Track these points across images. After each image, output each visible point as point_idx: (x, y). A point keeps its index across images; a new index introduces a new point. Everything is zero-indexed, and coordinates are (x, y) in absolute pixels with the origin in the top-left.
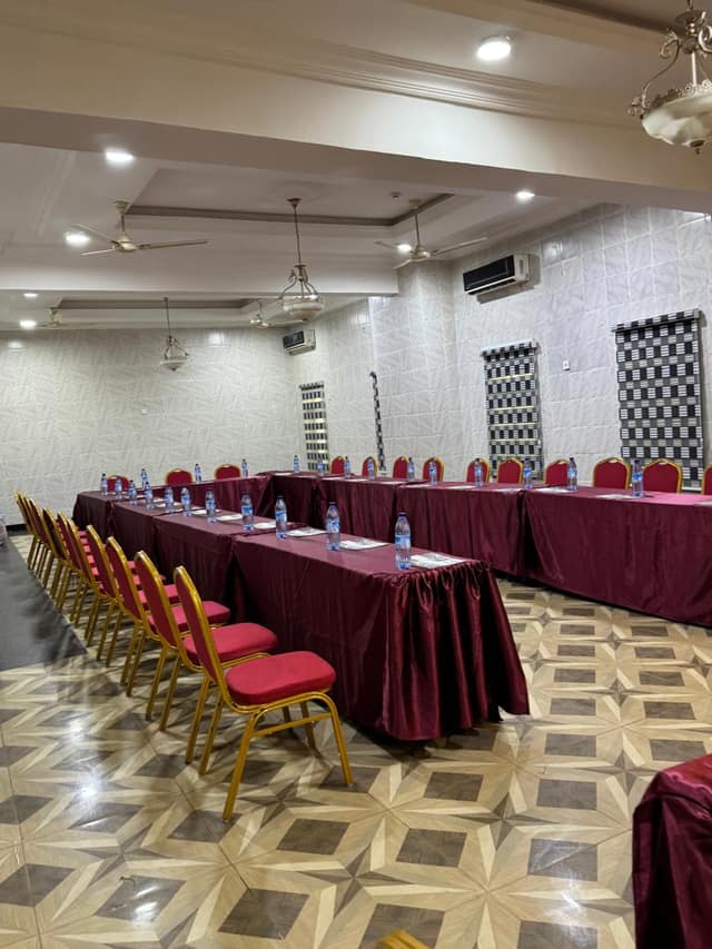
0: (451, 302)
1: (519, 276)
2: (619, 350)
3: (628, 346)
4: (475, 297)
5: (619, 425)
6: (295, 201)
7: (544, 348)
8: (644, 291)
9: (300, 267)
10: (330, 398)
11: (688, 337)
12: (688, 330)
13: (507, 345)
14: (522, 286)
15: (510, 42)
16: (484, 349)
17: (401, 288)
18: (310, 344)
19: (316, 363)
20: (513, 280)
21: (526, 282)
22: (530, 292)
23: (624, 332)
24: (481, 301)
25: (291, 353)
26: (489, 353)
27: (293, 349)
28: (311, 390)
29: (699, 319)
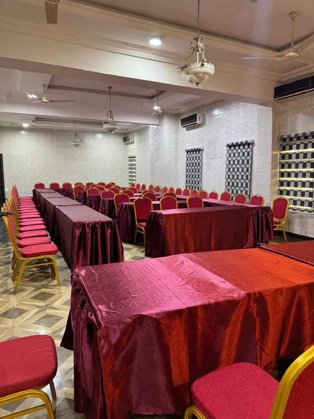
0: (177, 129)
1: (198, 122)
2: (227, 153)
3: (230, 152)
4: (185, 128)
5: (225, 181)
6: (110, 88)
7: (205, 150)
8: (237, 131)
9: (110, 112)
10: (138, 162)
11: (249, 150)
12: (249, 147)
13: (193, 148)
14: (200, 126)
15: (161, 40)
16: (186, 148)
17: (159, 122)
18: (132, 141)
19: (134, 149)
20: (196, 123)
21: (201, 124)
22: (202, 128)
23: (229, 146)
24: (187, 130)
25: (126, 144)
26: (188, 150)
27: (127, 142)
28: (132, 158)
29: (253, 144)
